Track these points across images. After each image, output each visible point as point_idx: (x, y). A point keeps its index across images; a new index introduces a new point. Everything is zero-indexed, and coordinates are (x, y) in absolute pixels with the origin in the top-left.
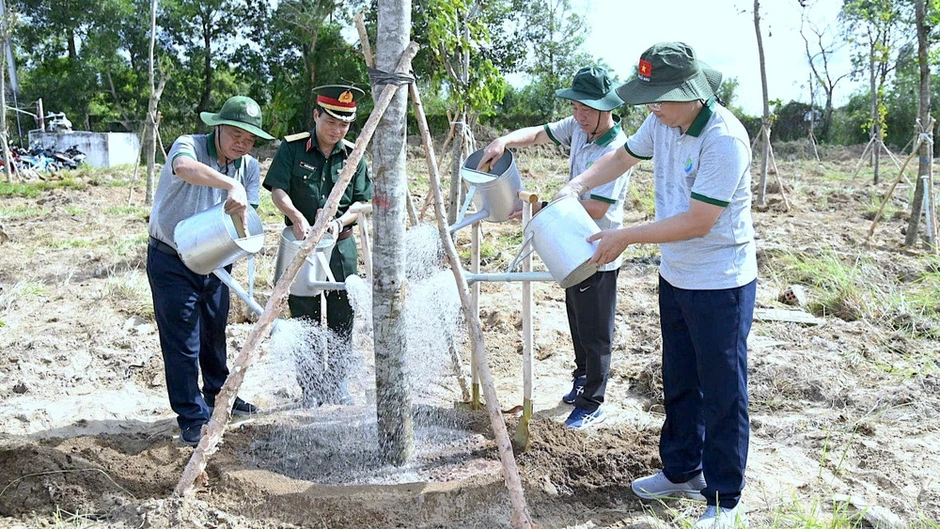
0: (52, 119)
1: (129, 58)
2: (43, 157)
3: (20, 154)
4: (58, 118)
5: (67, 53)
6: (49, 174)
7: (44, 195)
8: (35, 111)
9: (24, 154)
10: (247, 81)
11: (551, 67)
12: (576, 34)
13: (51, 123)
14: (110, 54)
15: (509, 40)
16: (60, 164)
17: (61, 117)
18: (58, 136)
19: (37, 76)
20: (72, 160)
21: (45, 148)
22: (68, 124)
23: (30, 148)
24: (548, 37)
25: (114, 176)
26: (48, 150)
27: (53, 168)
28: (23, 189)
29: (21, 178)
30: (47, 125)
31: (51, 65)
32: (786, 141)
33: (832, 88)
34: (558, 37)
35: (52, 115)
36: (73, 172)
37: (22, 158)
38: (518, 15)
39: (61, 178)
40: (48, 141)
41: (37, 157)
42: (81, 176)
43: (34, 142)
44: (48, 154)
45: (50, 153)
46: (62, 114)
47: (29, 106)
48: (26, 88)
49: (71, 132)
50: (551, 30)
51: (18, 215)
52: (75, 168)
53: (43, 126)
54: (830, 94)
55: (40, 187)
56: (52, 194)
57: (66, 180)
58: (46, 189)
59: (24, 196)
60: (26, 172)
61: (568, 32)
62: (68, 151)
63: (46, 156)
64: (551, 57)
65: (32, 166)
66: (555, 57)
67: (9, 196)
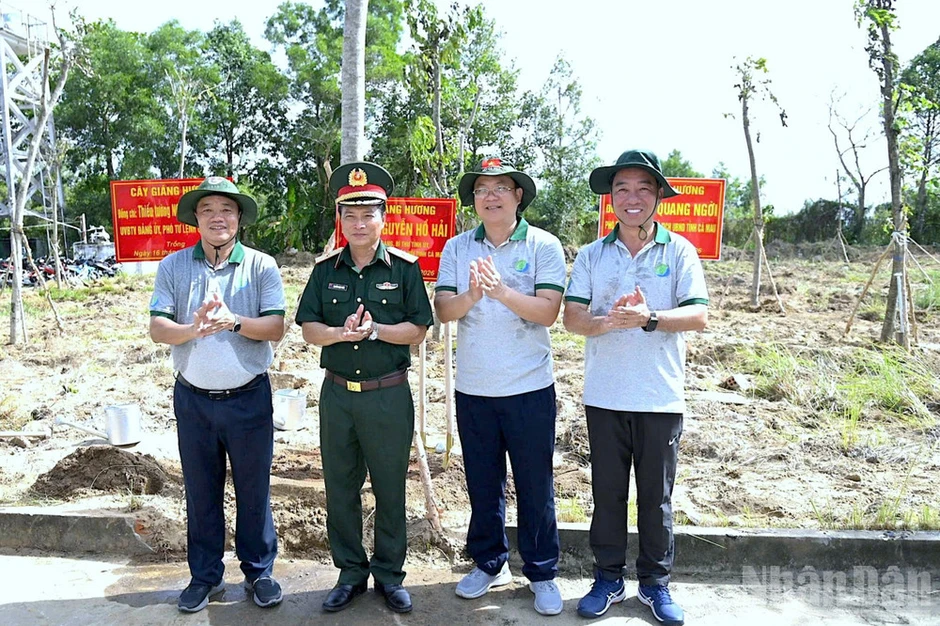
0: (93, 232)
1: (159, 175)
2: (86, 266)
3: (67, 264)
4: (98, 231)
5: (106, 171)
6: (92, 282)
7: (90, 299)
8: (79, 225)
9: (70, 264)
10: (266, 193)
11: (560, 171)
12: (587, 138)
13: (93, 235)
14: (142, 172)
15: (517, 146)
16: (100, 272)
17: (101, 231)
18: (98, 247)
19: (79, 193)
20: (110, 269)
21: (87, 257)
22: (106, 236)
23: (75, 259)
24: (556, 143)
25: (147, 282)
26: (90, 260)
27: (94, 276)
28: (72, 294)
29: (70, 285)
30: (89, 238)
31: (92, 183)
32: (813, 241)
33: (864, 184)
34: (566, 142)
35: (93, 228)
36: (112, 279)
37: (69, 267)
38: (527, 121)
39: (101, 285)
40: (89, 252)
41: (81, 266)
42: (118, 282)
43: (78, 252)
44: (90, 263)
45: (92, 263)
46: (101, 227)
47: (73, 221)
48: (70, 204)
49: (108, 243)
50: (560, 135)
51: (73, 315)
52: (113, 276)
53: (85, 238)
54: (862, 191)
55: (86, 292)
56: (96, 298)
57: (106, 286)
58: (91, 294)
59: (74, 300)
60: (74, 279)
61: (578, 136)
62: (106, 261)
63: (88, 265)
64: (560, 161)
65: (77, 274)
66: (564, 161)
67: (62, 300)
